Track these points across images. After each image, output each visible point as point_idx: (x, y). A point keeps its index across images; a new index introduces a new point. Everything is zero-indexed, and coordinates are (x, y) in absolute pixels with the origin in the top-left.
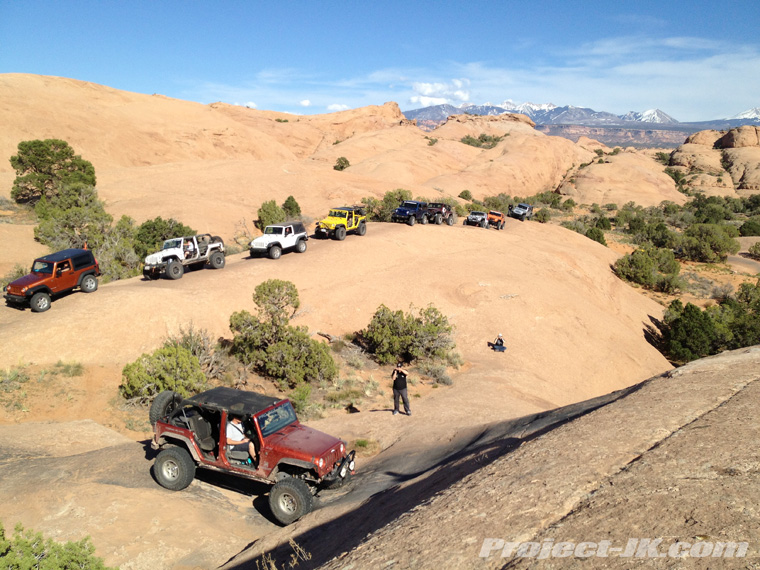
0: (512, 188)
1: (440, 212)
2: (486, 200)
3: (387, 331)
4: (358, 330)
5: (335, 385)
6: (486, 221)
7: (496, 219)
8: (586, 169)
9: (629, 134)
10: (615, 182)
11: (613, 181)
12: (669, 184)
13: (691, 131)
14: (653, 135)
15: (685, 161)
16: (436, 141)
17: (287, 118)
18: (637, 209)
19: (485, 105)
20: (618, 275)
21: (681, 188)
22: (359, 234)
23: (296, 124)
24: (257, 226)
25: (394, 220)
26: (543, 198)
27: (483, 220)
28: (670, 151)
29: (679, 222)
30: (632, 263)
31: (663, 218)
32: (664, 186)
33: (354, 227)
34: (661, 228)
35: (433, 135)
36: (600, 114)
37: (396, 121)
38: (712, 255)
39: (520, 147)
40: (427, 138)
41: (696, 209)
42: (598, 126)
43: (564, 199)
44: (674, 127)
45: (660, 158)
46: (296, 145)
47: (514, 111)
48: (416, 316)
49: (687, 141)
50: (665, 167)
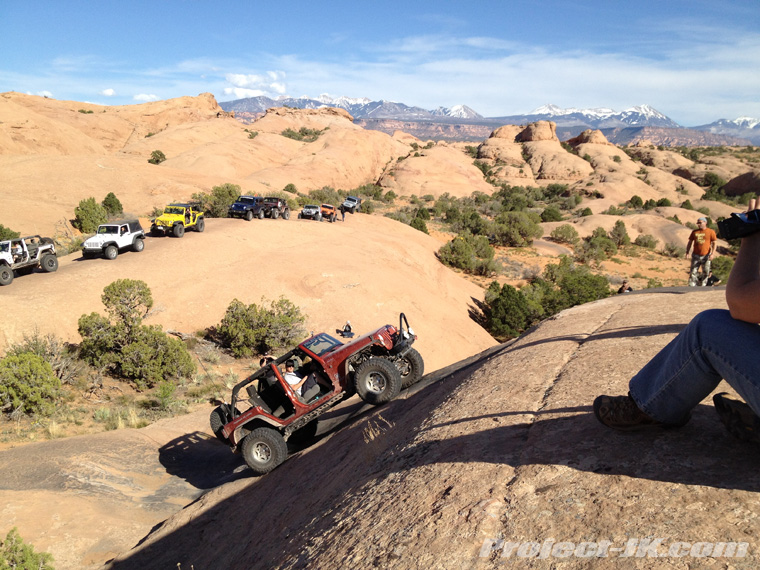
0: (335, 181)
1: (276, 207)
2: (311, 193)
3: (242, 324)
4: (209, 327)
5: (195, 381)
6: (320, 214)
7: (329, 212)
8: (404, 162)
9: (440, 128)
10: (430, 174)
11: (428, 174)
12: (478, 175)
13: (494, 126)
14: (461, 129)
15: (491, 154)
16: (257, 134)
17: (91, 109)
18: (451, 200)
19: (302, 98)
20: (442, 262)
21: (488, 179)
22: (197, 231)
23: (102, 116)
24: (75, 226)
25: (231, 215)
26: (365, 190)
27: (317, 213)
28: (477, 145)
29: (489, 211)
30: (453, 250)
31: (475, 207)
32: (474, 178)
33: (192, 223)
34: (474, 216)
35: (252, 127)
36: (413, 109)
37: (213, 113)
38: (521, 240)
39: (341, 140)
40: (246, 130)
41: (503, 199)
42: (411, 120)
43: (385, 191)
44: (479, 122)
45: (469, 151)
46: (104, 138)
47: (330, 105)
48: (269, 308)
49: (492, 136)
50: (474, 160)
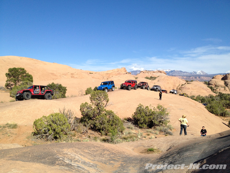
8: (184, 86)
9: (193, 78)
10: (193, 89)
12: (209, 90)
14: (201, 78)
17: (92, 73)
18: (201, 97)
21: (213, 91)
23: (95, 74)
36: (184, 72)
37: (125, 73)
39: (163, 79)
40: (135, 77)
41: (220, 97)
42: (184, 76)
44: (207, 76)
45: (205, 83)
49: (213, 78)
50: (207, 86)
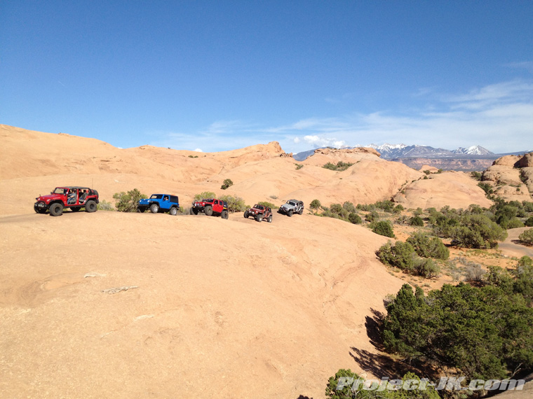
0: (356, 198)
9: (459, 163)
10: (436, 192)
11: (433, 191)
12: (480, 193)
14: (477, 162)
15: (492, 177)
16: (302, 167)
17: (197, 155)
21: (489, 196)
23: (203, 159)
26: (380, 205)
32: (475, 195)
36: (438, 150)
39: (365, 169)
40: (296, 164)
42: (437, 158)
44: (491, 157)
45: (475, 176)
50: (479, 182)
